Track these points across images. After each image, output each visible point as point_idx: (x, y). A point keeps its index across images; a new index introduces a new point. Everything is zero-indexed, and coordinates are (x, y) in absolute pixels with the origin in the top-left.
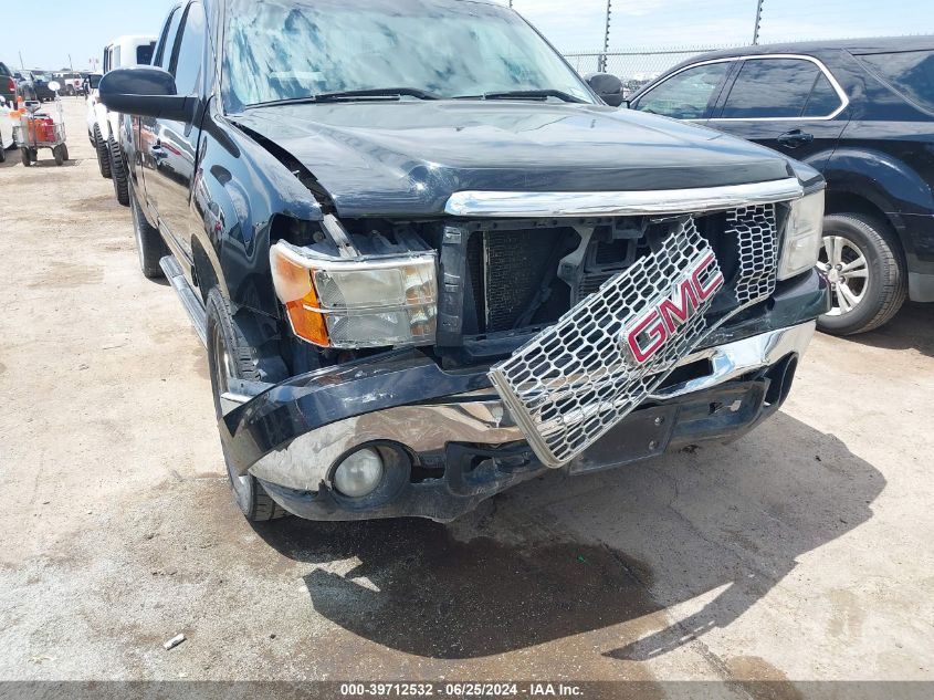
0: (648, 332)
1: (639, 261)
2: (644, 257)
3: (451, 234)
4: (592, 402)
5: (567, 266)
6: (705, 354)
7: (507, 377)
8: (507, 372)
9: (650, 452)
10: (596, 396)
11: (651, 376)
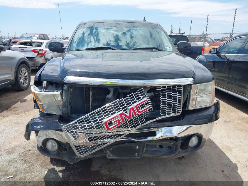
0: (113, 122)
1: (117, 100)
2: (119, 99)
3: (65, 87)
4: (111, 138)
5: (107, 98)
6: (155, 130)
7: (65, 129)
8: (65, 128)
9: (136, 157)
10: (113, 136)
11: (117, 135)
